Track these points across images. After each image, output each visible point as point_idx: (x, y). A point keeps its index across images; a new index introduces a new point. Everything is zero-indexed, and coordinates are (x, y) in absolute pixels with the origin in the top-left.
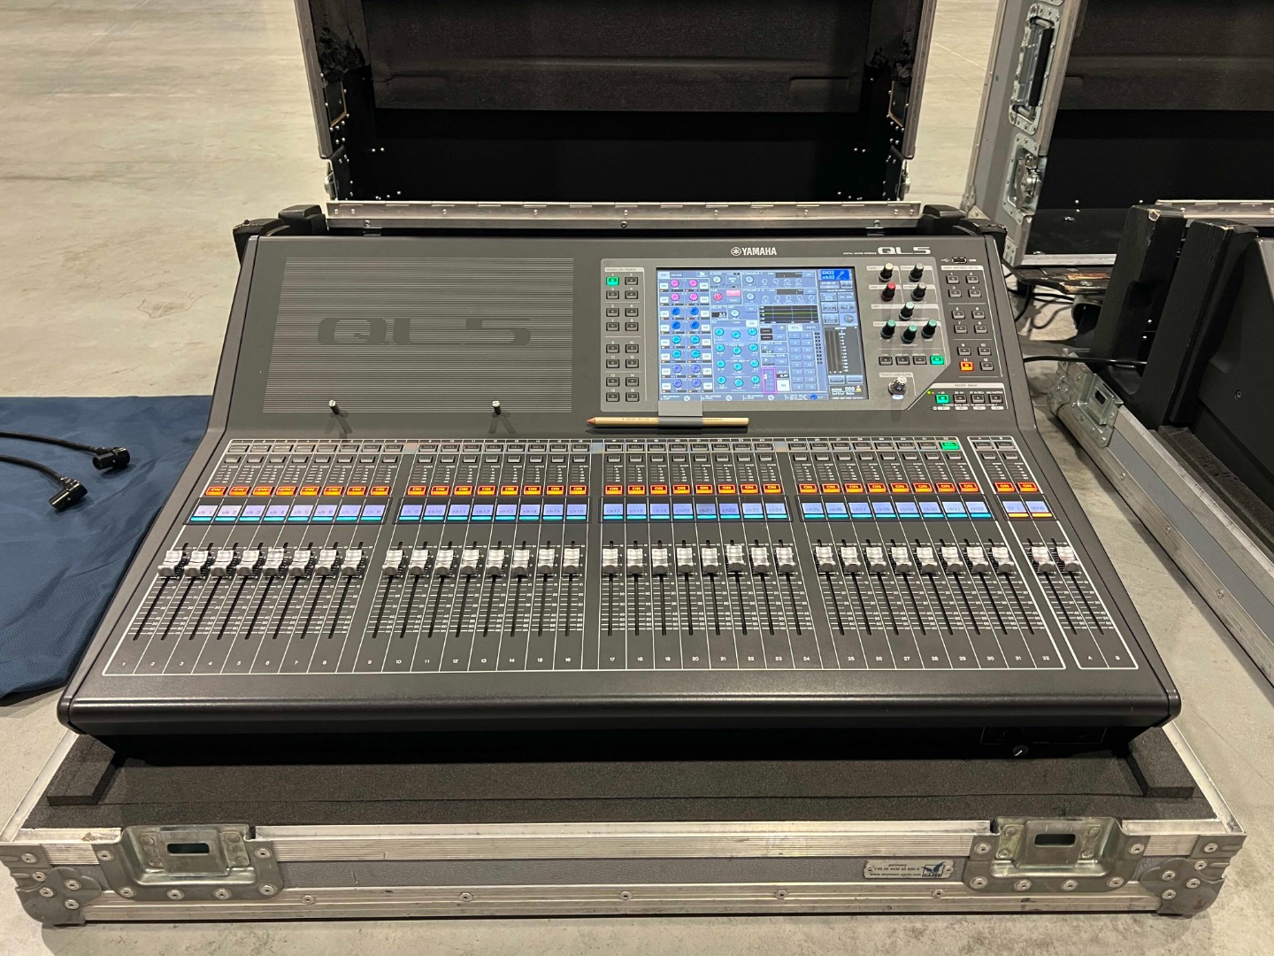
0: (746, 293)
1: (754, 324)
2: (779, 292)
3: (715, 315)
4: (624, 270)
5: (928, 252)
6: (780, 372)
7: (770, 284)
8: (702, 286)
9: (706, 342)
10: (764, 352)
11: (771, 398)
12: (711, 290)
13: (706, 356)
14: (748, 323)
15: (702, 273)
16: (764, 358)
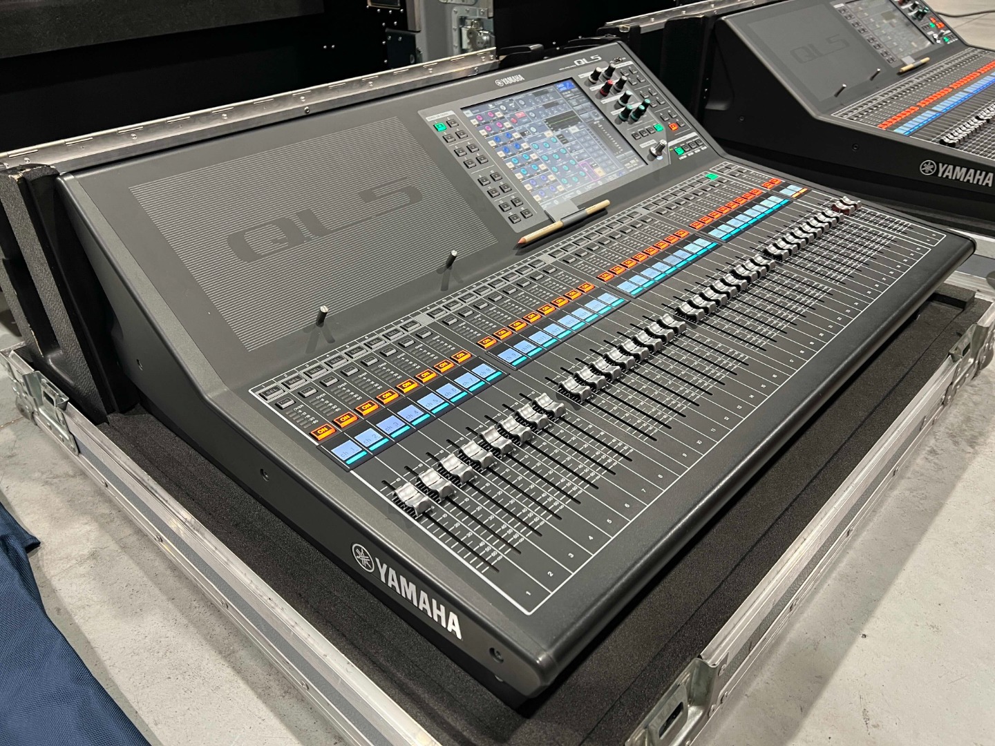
0: (528, 113)
1: (549, 134)
2: (547, 106)
3: (523, 134)
4: (441, 116)
5: (600, 58)
6: (591, 163)
7: (537, 103)
8: (499, 115)
9: (534, 156)
10: (571, 152)
11: (600, 183)
12: (506, 116)
13: (543, 167)
14: (546, 133)
15: (490, 105)
16: (575, 156)
